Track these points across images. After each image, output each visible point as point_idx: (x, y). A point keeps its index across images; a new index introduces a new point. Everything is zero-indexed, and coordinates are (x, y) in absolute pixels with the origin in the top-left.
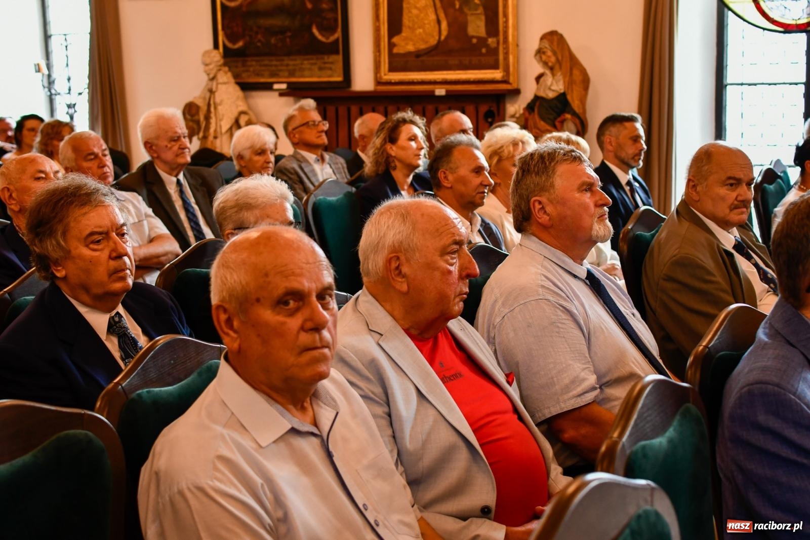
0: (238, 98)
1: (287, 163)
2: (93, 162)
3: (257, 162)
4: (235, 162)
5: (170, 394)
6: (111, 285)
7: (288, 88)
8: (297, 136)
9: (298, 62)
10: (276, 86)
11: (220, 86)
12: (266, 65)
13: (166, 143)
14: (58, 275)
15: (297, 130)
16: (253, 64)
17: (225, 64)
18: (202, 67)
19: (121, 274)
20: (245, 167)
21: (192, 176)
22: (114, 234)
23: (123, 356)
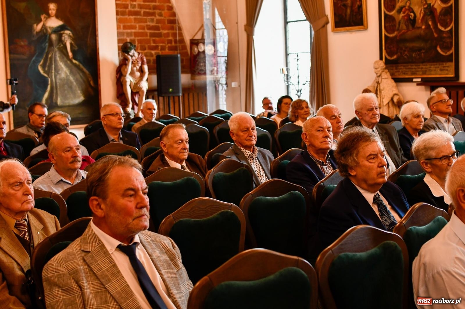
0: (393, 86)
1: (429, 122)
2: (334, 120)
3: (415, 121)
4: (402, 121)
5: (423, 230)
6: (378, 180)
7: (422, 81)
8: (435, 107)
9: (428, 66)
10: (414, 80)
11: (383, 80)
12: (409, 68)
13: (366, 112)
14: (352, 174)
15: (435, 104)
16: (402, 68)
17: (386, 68)
18: (373, 70)
19: (383, 175)
20: (408, 124)
21: (380, 129)
22: (380, 155)
23: (380, 214)
